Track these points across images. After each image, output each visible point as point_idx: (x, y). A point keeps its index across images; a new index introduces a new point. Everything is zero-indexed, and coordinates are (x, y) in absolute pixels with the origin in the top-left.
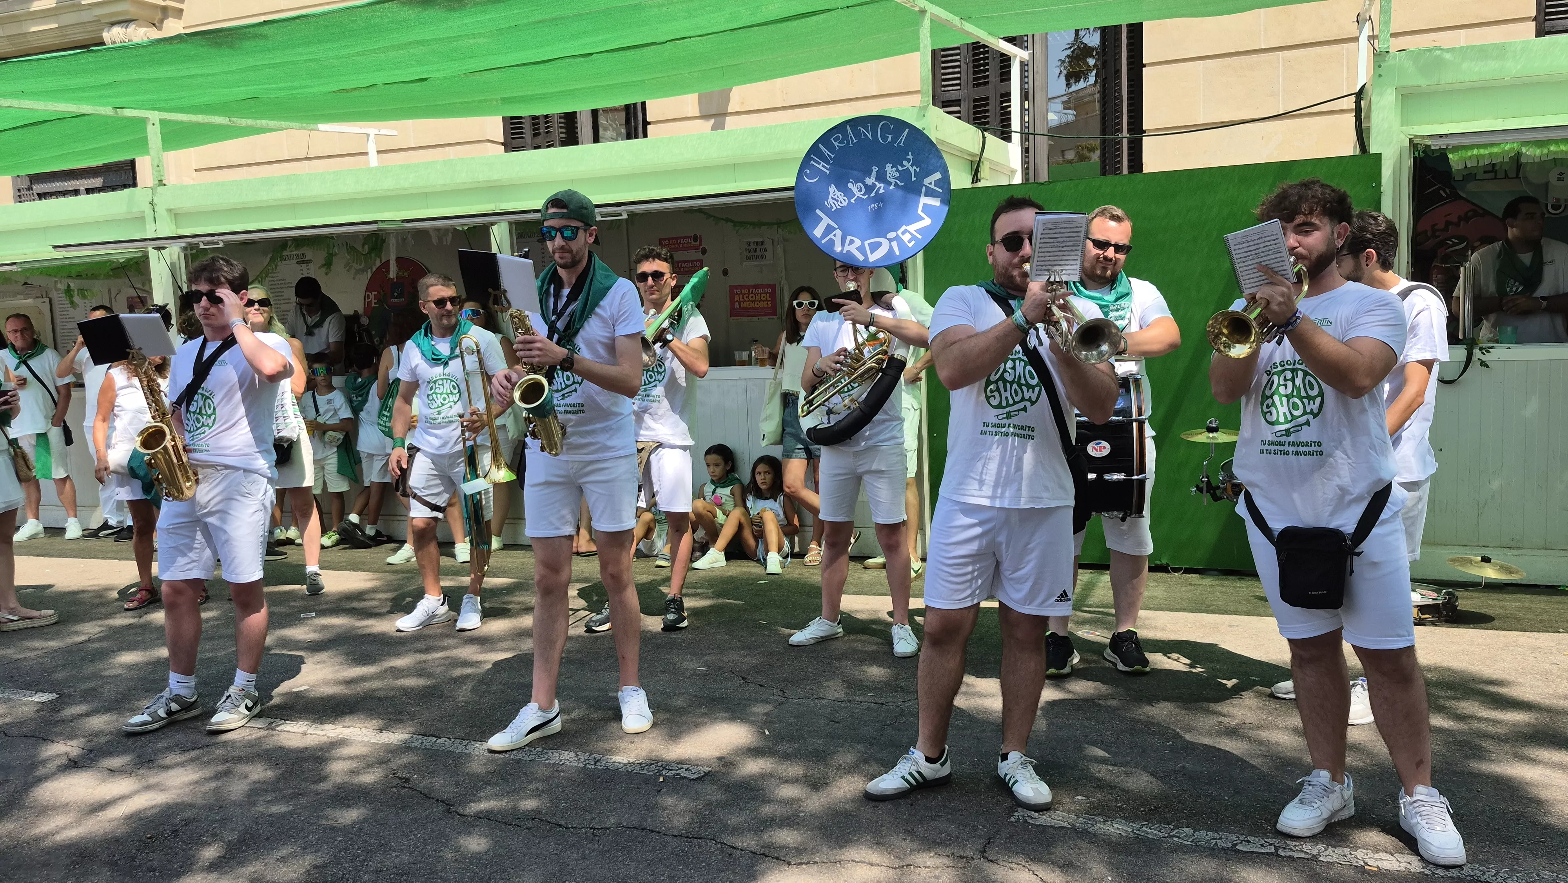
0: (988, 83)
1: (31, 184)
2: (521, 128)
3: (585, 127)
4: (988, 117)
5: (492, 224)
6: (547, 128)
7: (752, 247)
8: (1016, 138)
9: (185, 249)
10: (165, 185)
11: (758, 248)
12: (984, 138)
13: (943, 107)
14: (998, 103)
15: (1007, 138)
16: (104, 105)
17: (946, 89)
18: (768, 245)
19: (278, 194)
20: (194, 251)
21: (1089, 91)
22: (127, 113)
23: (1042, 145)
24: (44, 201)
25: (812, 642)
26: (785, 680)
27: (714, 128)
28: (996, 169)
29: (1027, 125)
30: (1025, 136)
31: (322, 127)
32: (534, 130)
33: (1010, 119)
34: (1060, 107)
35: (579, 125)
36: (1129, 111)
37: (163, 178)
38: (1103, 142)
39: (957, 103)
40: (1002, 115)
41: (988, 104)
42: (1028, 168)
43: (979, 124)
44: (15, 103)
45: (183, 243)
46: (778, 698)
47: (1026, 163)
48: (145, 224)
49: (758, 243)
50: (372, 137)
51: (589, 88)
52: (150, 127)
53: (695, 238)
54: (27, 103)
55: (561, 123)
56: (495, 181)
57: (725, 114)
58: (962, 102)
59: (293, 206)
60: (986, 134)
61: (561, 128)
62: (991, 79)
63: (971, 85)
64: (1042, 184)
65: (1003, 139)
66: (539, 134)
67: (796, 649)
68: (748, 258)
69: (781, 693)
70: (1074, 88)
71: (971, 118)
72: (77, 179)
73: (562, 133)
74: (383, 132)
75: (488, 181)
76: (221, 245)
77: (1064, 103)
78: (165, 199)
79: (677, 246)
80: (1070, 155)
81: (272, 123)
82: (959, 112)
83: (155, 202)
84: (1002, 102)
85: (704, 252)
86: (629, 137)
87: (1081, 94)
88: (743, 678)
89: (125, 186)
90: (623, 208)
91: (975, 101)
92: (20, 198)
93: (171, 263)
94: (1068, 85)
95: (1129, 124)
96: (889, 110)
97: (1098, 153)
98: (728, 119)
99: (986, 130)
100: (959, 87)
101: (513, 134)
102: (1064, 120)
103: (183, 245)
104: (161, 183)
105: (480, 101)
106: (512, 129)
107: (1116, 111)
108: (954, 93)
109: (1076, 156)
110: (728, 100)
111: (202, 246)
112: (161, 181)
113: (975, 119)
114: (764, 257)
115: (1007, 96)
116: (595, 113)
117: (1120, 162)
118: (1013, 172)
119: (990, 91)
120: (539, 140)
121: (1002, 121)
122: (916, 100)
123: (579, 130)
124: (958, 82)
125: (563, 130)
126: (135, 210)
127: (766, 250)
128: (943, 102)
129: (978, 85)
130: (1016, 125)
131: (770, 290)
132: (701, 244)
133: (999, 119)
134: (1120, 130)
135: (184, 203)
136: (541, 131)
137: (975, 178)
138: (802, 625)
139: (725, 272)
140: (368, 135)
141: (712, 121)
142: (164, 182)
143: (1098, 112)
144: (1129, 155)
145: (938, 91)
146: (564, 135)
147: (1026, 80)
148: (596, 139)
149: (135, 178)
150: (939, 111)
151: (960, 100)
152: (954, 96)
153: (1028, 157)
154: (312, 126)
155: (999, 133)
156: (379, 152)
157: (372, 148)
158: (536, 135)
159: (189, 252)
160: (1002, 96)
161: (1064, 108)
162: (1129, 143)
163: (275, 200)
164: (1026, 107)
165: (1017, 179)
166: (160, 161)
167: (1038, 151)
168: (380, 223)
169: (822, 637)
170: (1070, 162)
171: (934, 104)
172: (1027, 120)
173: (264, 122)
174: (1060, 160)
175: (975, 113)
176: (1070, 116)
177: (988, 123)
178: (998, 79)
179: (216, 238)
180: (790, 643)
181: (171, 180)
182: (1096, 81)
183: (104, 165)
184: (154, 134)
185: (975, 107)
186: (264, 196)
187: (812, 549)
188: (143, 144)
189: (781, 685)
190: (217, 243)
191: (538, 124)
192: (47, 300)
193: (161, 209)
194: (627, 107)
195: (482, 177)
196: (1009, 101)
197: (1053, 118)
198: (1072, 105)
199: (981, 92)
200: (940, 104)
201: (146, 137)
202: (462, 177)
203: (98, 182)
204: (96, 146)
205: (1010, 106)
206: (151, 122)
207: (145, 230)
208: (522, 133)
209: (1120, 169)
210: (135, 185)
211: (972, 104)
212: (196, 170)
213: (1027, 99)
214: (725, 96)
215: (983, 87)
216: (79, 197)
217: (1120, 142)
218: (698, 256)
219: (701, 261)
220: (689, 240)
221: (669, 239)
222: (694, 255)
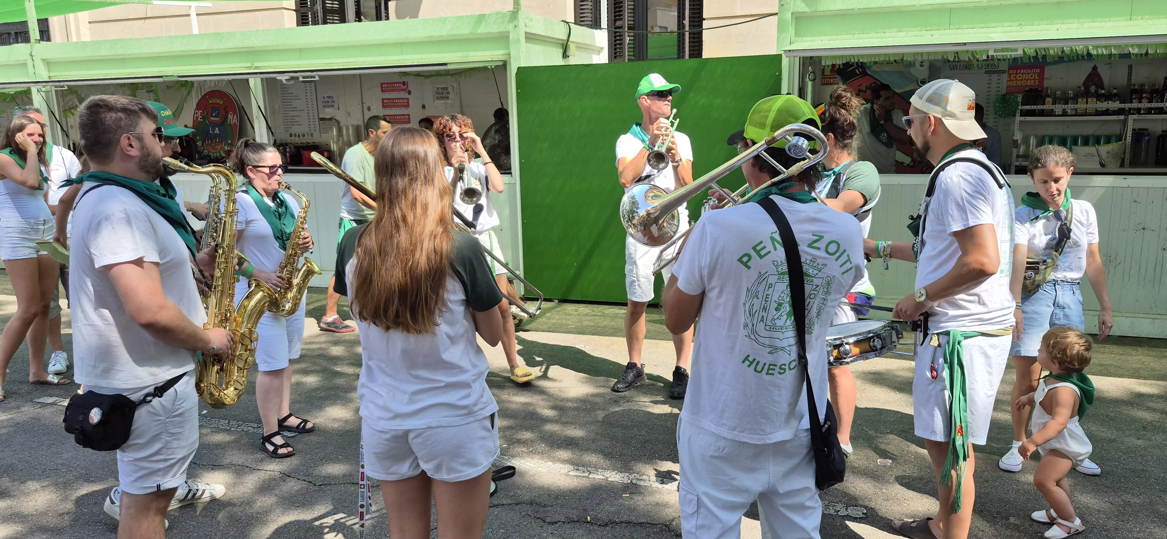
7: (440, 91)
11: (444, 91)
18: (450, 90)
49: (443, 88)
50: (192, 7)
53: (404, 83)
68: (438, 98)
74: (202, 4)
79: (392, 88)
85: (409, 93)
114: (447, 98)
118: (601, 48)
127: (448, 93)
132: (407, 87)
134: (684, 18)
137: (565, 57)
139: (424, 107)
140: (190, 7)
144: (691, 44)
149: (50, 35)
156: (197, 15)
210: (51, 39)
217: (684, 27)
218: (406, 95)
219: (408, 99)
220: (400, 85)
221: (387, 84)
222: (404, 95)
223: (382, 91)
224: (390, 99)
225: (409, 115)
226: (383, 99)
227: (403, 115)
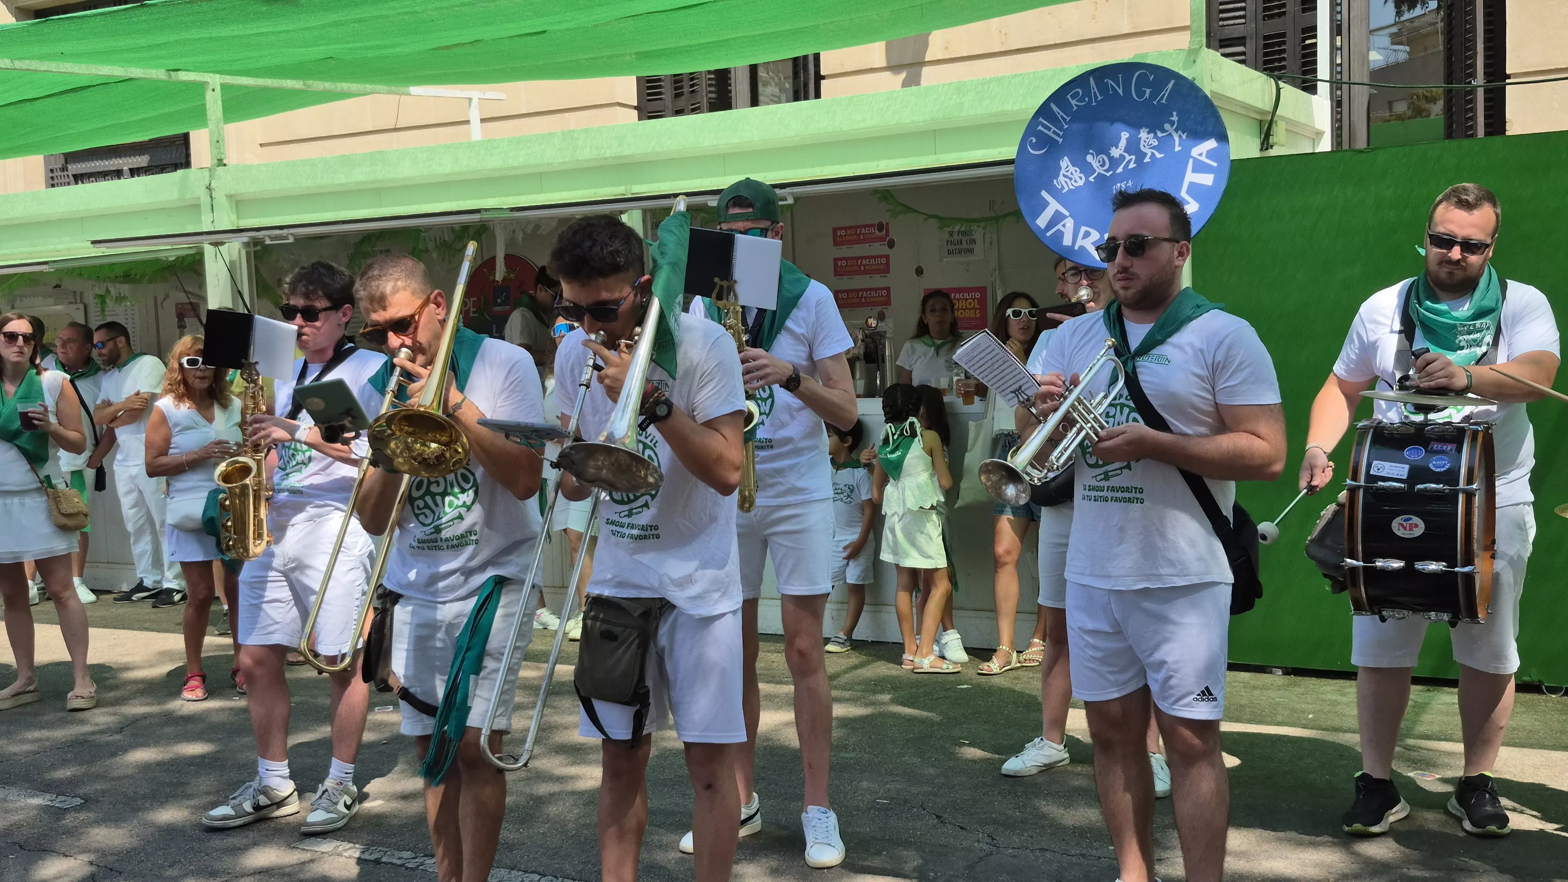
0: (1284, 13)
1: (66, 163)
2: (660, 87)
3: (740, 87)
4: (1284, 59)
5: (622, 212)
6: (692, 86)
7: (956, 237)
8: (1324, 89)
9: (246, 245)
10: (225, 165)
11: (964, 239)
12: (1278, 90)
13: (1221, 47)
14: (1298, 40)
15: (1310, 88)
16: (157, 67)
17: (1226, 23)
18: (978, 235)
19: (360, 175)
20: (259, 248)
21: (1430, 19)
22: (183, 76)
23: (1361, 96)
24: (80, 185)
25: (1034, 771)
26: (995, 822)
27: (906, 84)
28: (1295, 130)
29: (1339, 69)
30: (1335, 84)
31: (414, 90)
32: (676, 89)
33: (1316, 61)
34: (1386, 41)
35: (732, 82)
36: (1486, 49)
37: (223, 156)
38: (1448, 92)
39: (1240, 41)
40: (1304, 56)
41: (1284, 43)
42: (1340, 128)
43: (1272, 70)
44: (52, 66)
45: (245, 237)
46: (985, 847)
47: (1337, 120)
48: (200, 214)
49: (964, 233)
50: (475, 102)
51: (748, 37)
52: (209, 95)
53: (880, 227)
54: (68, 67)
55: (710, 79)
56: (626, 157)
57: (923, 64)
58: (1248, 40)
59: (377, 191)
60: (1281, 84)
61: (710, 85)
62: (1289, 8)
63: (1260, 17)
64: (1361, 151)
65: (1305, 89)
66: (682, 94)
67: (1010, 780)
68: (949, 253)
69: (990, 840)
70: (1406, 16)
71: (1261, 60)
72: (120, 157)
73: (710, 92)
74: (489, 95)
75: (616, 158)
76: (291, 240)
77: (1392, 36)
78: (225, 183)
79: (855, 237)
80: (1401, 107)
81: (355, 87)
82: (1243, 54)
83: (213, 185)
84: (1304, 39)
85: (891, 244)
86: (796, 98)
87: (1417, 24)
88: (938, 817)
89: (175, 167)
90: (788, 190)
91: (1266, 38)
92: (52, 182)
93: (230, 262)
94: (1399, 13)
95: (1486, 66)
96: (1146, 55)
97: (1441, 103)
98: (926, 70)
99: (1280, 79)
100: (1243, 21)
101: (649, 94)
102: (1392, 60)
103: (246, 240)
104: (221, 163)
105: (610, 57)
106: (649, 88)
107: (1468, 49)
108: (1236, 27)
109: (1409, 108)
110: (925, 45)
111: (268, 242)
112: (220, 160)
113: (1266, 62)
114: (971, 251)
115: (1311, 30)
116: (753, 69)
117: (1474, 118)
118: (1320, 134)
119: (1287, 25)
120: (682, 103)
121: (1304, 64)
122: (1183, 40)
123: (732, 88)
124: (1242, 13)
125: (713, 89)
126: (188, 196)
127: (973, 241)
128: (1221, 41)
129: (1271, 17)
130: (1323, 70)
131: (978, 295)
132: (887, 234)
133: (1299, 62)
134: (1473, 75)
135: (247, 188)
136: (685, 90)
137: (1266, 144)
138: (1017, 749)
139: (919, 271)
140: (470, 100)
141: (904, 75)
142: (225, 161)
143: (1441, 48)
144: (1486, 108)
145: (1215, 25)
146: (713, 95)
147: (1339, 8)
148: (755, 102)
149: (188, 156)
150: (1213, 55)
151: (1244, 38)
152: (1237, 33)
153: (1341, 113)
154: (403, 89)
155: (1300, 81)
156: (483, 120)
157: (475, 116)
158: (677, 96)
159: (252, 249)
160: (1304, 31)
161: (1393, 43)
162: (1486, 91)
163: (357, 183)
164: (1339, 44)
165: (1325, 145)
166: (220, 135)
167: (1355, 104)
168: (483, 212)
169: (1045, 765)
170: (1400, 118)
171: (1209, 46)
172: (1339, 61)
173: (344, 86)
174: (1387, 114)
175: (1266, 54)
176: (1402, 53)
177: (1284, 67)
178: (1299, 8)
179: (285, 231)
180: (1003, 771)
181: (231, 159)
182: (1439, 8)
183: (150, 141)
184: (214, 103)
185: (1266, 46)
186: (341, 178)
187: (1035, 645)
188: (200, 115)
189: (989, 829)
190: (286, 238)
191: (681, 81)
192: (82, 306)
193: (220, 197)
194: (795, 60)
195: (608, 154)
196: (1315, 37)
197: (1376, 58)
198: (1404, 39)
199: (1274, 26)
200: (1217, 44)
201: (204, 105)
202: (586, 153)
203: (142, 161)
204: (143, 116)
205: (1315, 44)
206: (211, 87)
207: (200, 221)
208: (660, 93)
209: (1473, 127)
210: (187, 164)
211: (1262, 43)
212: (261, 145)
213: (1339, 33)
214: (923, 43)
215: (1276, 21)
216: (122, 181)
217: (1473, 91)
218: (884, 250)
219: (887, 257)
220: (872, 230)
221: (845, 228)
222: (878, 249)
223: (836, 244)
224: (851, 258)
225: (888, 289)
226: (836, 260)
227: (876, 290)
